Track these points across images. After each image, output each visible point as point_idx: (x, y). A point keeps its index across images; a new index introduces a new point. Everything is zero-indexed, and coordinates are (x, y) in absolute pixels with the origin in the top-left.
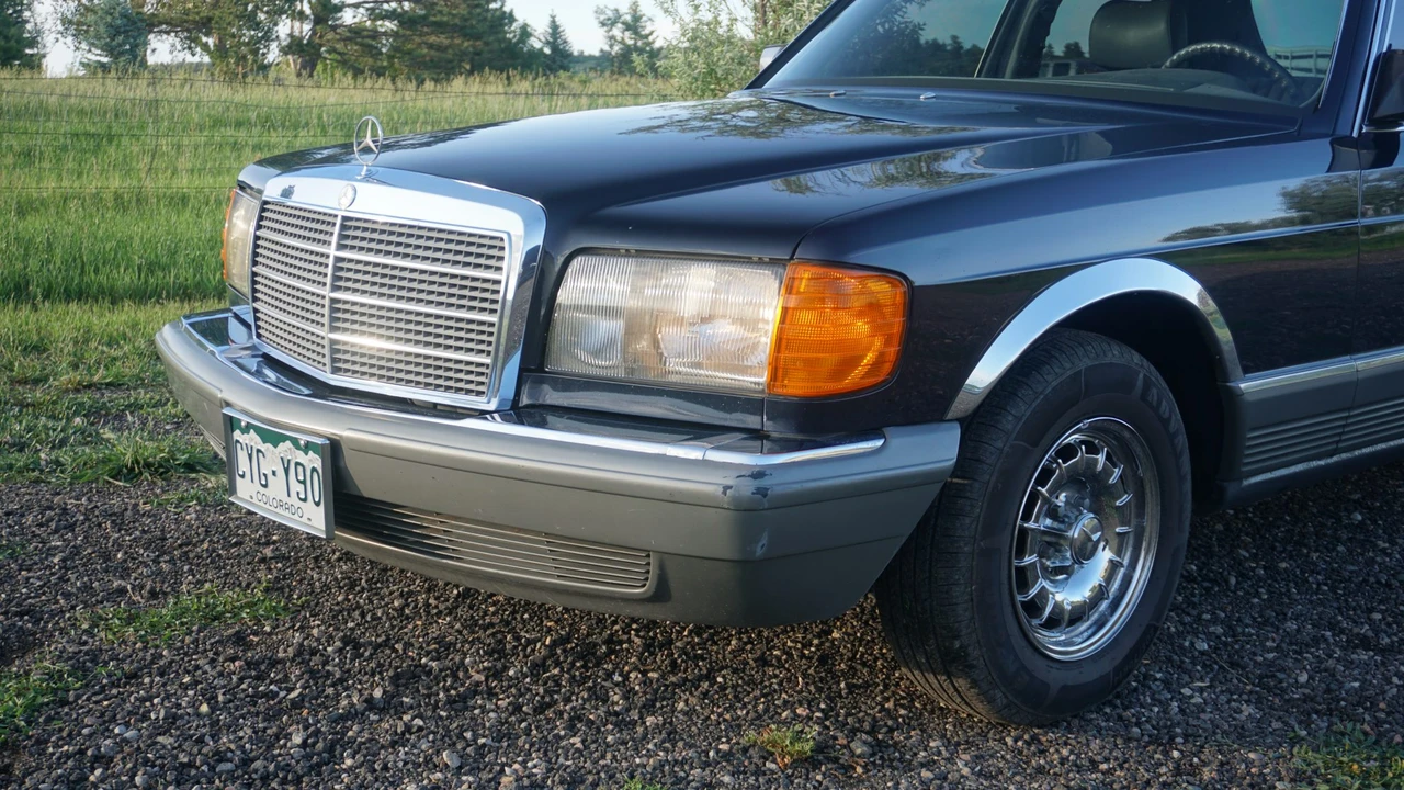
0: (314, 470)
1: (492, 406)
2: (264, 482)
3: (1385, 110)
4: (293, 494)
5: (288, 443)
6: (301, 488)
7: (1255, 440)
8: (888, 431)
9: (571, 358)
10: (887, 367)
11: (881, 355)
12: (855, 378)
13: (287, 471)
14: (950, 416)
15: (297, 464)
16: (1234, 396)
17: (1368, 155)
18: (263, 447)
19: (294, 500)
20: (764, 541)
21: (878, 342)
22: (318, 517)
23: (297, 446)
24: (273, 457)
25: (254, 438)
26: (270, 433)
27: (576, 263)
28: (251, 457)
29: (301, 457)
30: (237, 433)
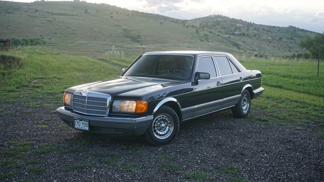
0: (87, 123)
1: (106, 116)
2: (79, 125)
3: (196, 79)
4: (84, 126)
5: (83, 121)
6: (85, 126)
7: (183, 116)
8: (147, 116)
9: (114, 110)
10: (146, 110)
11: (146, 109)
12: (143, 111)
13: (83, 124)
14: (152, 114)
15: (84, 123)
16: (181, 111)
17: (195, 84)
18: (80, 122)
20: (136, 127)
21: (145, 107)
22: (87, 128)
23: (84, 121)
24: (81, 122)
25: (78, 121)
26: (81, 120)
27: (115, 101)
28: (78, 123)
29: (85, 122)
30: (76, 120)
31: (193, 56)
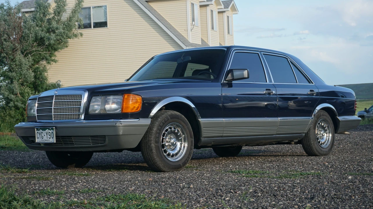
0: (52, 133)
2: (42, 137)
3: (227, 79)
4: (48, 138)
7: (205, 130)
8: (140, 118)
9: (92, 112)
10: (139, 109)
12: (134, 110)
14: (150, 117)
16: (199, 121)
17: (227, 86)
20: (122, 132)
22: (53, 140)
23: (49, 129)
24: (44, 133)
26: (44, 128)
27: (93, 98)
29: (50, 131)
30: (37, 131)
31: (226, 49)
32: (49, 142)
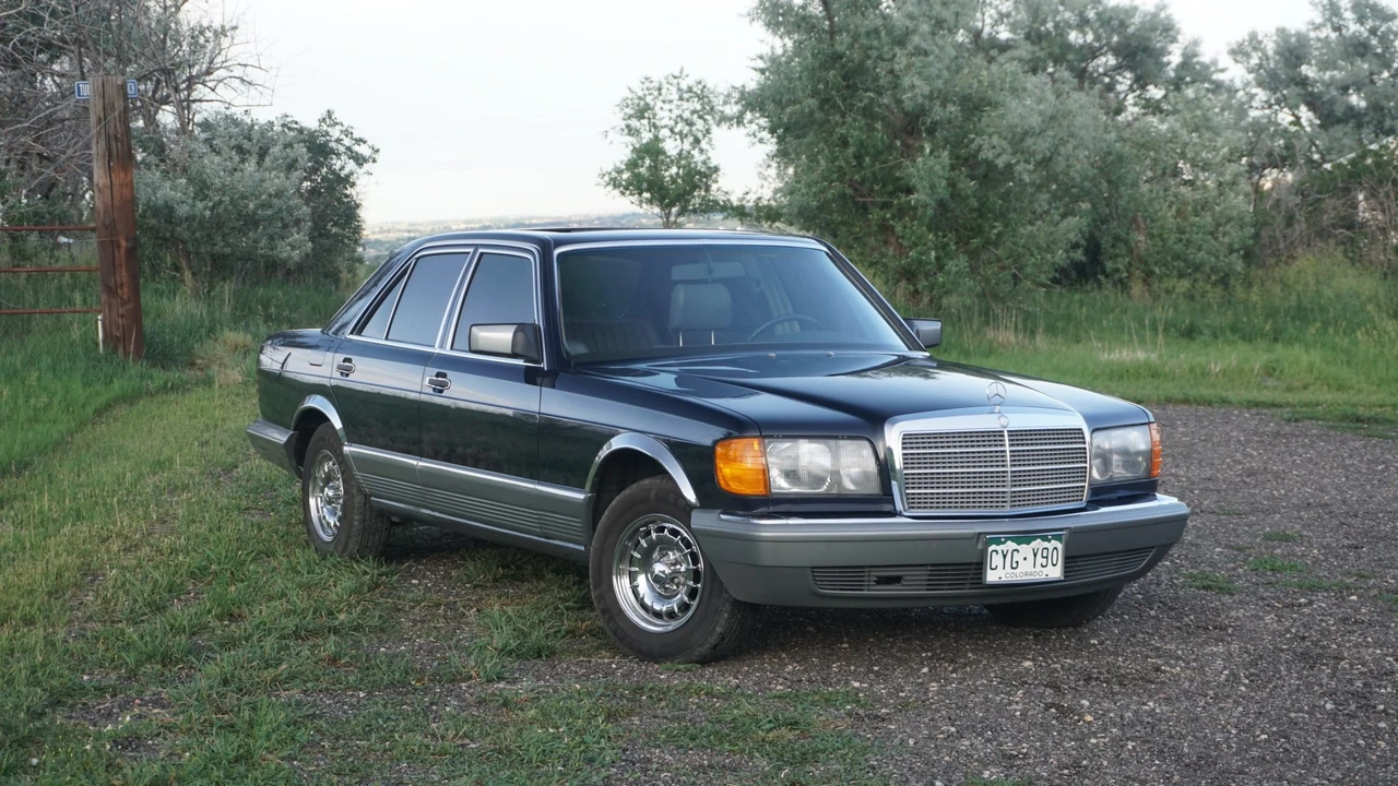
0: (1055, 548)
4: (1038, 564)
5: (1039, 540)
6: (1044, 560)
13: (1035, 555)
19: (1038, 567)
22: (1055, 572)
23: (1045, 539)
24: (1026, 550)
25: (1011, 545)
28: (1005, 556)
29: (1046, 544)
30: (993, 547)
32: (1038, 577)
